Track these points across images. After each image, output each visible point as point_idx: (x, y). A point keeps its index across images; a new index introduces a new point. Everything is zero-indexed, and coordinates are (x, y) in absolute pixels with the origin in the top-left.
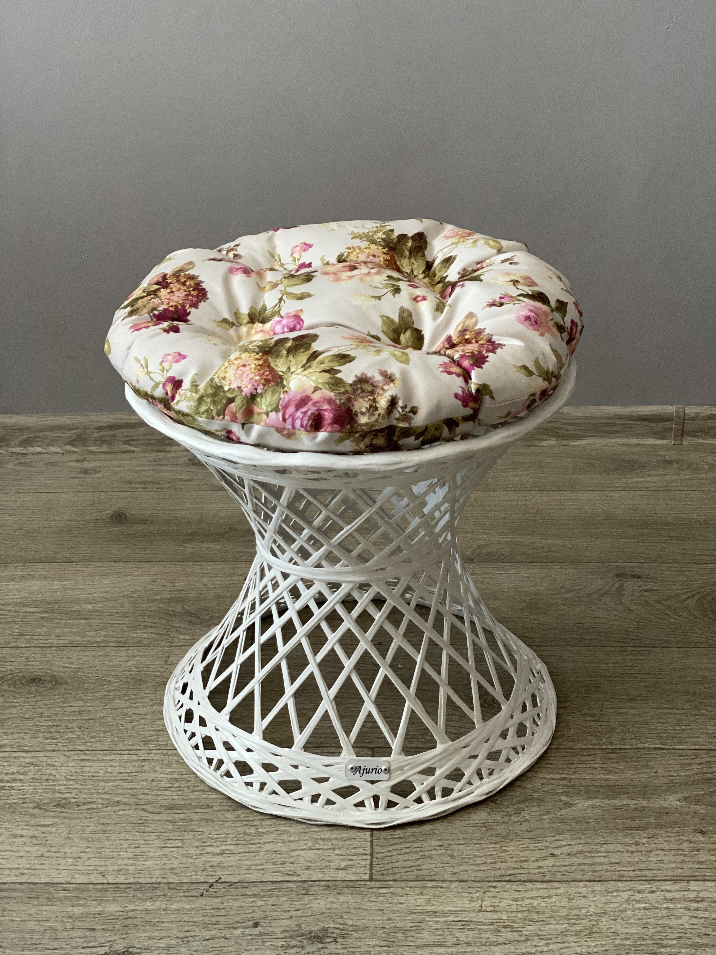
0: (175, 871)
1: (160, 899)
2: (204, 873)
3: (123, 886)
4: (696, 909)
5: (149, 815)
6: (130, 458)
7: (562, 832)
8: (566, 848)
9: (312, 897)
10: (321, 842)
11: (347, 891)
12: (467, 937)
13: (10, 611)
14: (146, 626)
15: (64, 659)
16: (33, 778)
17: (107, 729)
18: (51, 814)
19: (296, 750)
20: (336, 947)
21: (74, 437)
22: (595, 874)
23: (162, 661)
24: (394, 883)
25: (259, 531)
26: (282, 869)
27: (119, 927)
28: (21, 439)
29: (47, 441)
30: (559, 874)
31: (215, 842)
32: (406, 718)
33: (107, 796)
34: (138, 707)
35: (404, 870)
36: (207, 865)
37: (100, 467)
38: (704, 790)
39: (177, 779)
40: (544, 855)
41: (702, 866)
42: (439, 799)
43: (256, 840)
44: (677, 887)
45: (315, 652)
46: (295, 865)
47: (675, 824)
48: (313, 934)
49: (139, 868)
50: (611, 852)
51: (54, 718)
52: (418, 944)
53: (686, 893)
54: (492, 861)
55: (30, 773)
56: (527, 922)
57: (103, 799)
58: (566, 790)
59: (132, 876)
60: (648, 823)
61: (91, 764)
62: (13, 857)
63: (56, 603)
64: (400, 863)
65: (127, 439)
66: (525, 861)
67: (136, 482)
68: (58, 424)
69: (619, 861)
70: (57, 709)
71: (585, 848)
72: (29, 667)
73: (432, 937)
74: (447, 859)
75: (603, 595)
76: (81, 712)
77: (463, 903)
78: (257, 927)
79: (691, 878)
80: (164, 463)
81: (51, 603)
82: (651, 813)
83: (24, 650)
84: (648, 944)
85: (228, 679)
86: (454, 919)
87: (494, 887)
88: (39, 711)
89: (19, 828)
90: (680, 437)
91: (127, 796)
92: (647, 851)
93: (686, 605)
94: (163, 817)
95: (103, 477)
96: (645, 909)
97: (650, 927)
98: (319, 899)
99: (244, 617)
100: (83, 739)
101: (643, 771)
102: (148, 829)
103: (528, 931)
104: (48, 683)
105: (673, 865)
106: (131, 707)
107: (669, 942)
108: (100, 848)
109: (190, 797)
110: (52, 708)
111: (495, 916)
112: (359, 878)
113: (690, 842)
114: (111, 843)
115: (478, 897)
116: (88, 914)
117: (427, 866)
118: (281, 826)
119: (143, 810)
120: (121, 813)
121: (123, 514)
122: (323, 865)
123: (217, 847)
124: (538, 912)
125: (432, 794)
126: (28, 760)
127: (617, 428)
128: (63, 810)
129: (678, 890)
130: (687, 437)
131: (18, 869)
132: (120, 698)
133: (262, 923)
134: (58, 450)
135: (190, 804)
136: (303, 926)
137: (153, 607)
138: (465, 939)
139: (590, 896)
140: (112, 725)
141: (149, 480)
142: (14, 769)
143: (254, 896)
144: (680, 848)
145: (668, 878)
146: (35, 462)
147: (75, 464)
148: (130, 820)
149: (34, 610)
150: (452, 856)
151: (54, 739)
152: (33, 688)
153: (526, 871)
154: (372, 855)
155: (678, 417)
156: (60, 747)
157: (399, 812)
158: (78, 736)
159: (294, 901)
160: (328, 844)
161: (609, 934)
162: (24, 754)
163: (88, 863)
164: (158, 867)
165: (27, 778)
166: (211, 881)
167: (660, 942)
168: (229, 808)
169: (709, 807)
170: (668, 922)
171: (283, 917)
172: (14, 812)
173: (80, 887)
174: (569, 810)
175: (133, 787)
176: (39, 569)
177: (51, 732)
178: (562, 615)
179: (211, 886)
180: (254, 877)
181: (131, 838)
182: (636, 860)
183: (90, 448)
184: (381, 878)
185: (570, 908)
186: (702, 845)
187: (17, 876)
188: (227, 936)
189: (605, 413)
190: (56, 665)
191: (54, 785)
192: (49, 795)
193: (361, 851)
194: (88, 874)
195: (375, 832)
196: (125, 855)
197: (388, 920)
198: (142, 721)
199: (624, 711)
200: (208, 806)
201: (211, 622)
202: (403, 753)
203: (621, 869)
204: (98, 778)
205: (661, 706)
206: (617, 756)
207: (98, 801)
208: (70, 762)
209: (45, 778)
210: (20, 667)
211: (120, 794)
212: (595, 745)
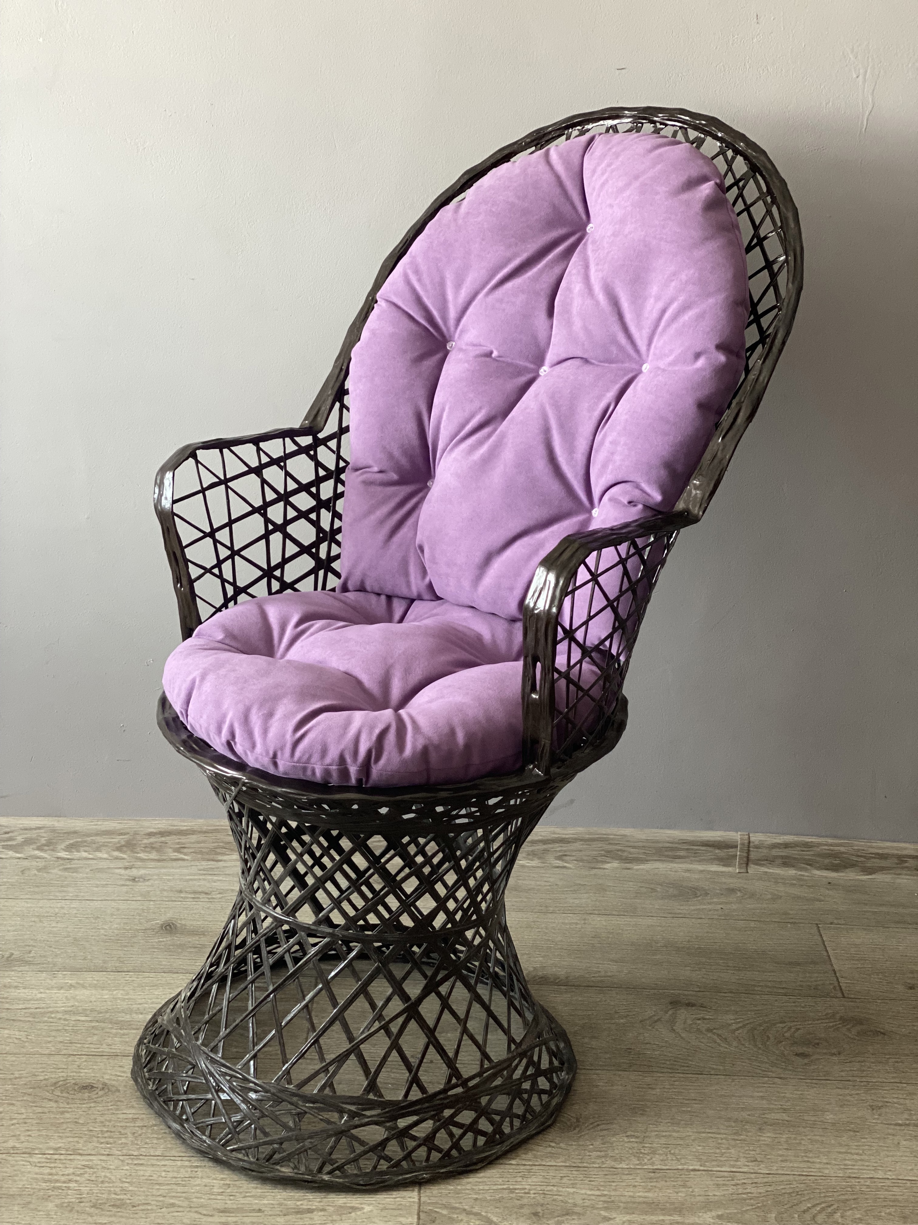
5: (202, 1217)
6: (180, 867)
13: (60, 1019)
15: (116, 1068)
16: (89, 1180)
17: (160, 1136)
18: (108, 1213)
21: (123, 843)
28: (68, 843)
29: (94, 846)
33: (161, 1199)
37: (149, 874)
38: (736, 1209)
55: (86, 1175)
57: (158, 1201)
58: (605, 1205)
61: (145, 1168)
63: (106, 1012)
65: (178, 846)
67: (186, 892)
68: (108, 829)
70: (110, 1116)
72: (82, 1075)
75: (656, 1022)
80: (216, 873)
81: (101, 1013)
83: (75, 1058)
88: (93, 1117)
90: (745, 865)
91: (182, 1199)
93: (737, 1034)
94: (217, 1219)
95: (152, 886)
100: (137, 1144)
101: (681, 1190)
104: (100, 1090)
109: (242, 1202)
110: (105, 1114)
119: (196, 1212)
120: (176, 1214)
121: (173, 924)
126: (84, 1163)
127: (682, 853)
128: (119, 1210)
130: (752, 866)
134: (105, 856)
135: (242, 1208)
141: (200, 890)
142: (71, 1171)
146: (82, 867)
147: (122, 872)
149: (83, 1018)
151: (108, 1144)
152: (87, 1095)
155: (742, 844)
156: (114, 1151)
158: (132, 1141)
162: (79, 1157)
165: (84, 1179)
168: (281, 1214)
172: (71, 1211)
175: (186, 1190)
176: (89, 978)
177: (105, 1137)
178: (614, 1040)
183: (139, 855)
189: (669, 837)
190: (108, 1073)
191: (110, 1187)
192: (105, 1196)
199: (667, 1133)
200: (260, 1211)
204: (153, 1182)
205: (703, 1130)
206: (657, 1175)
207: (153, 1203)
208: (124, 1166)
209: (101, 1180)
210: (72, 1074)
211: (174, 1196)
212: (638, 1165)
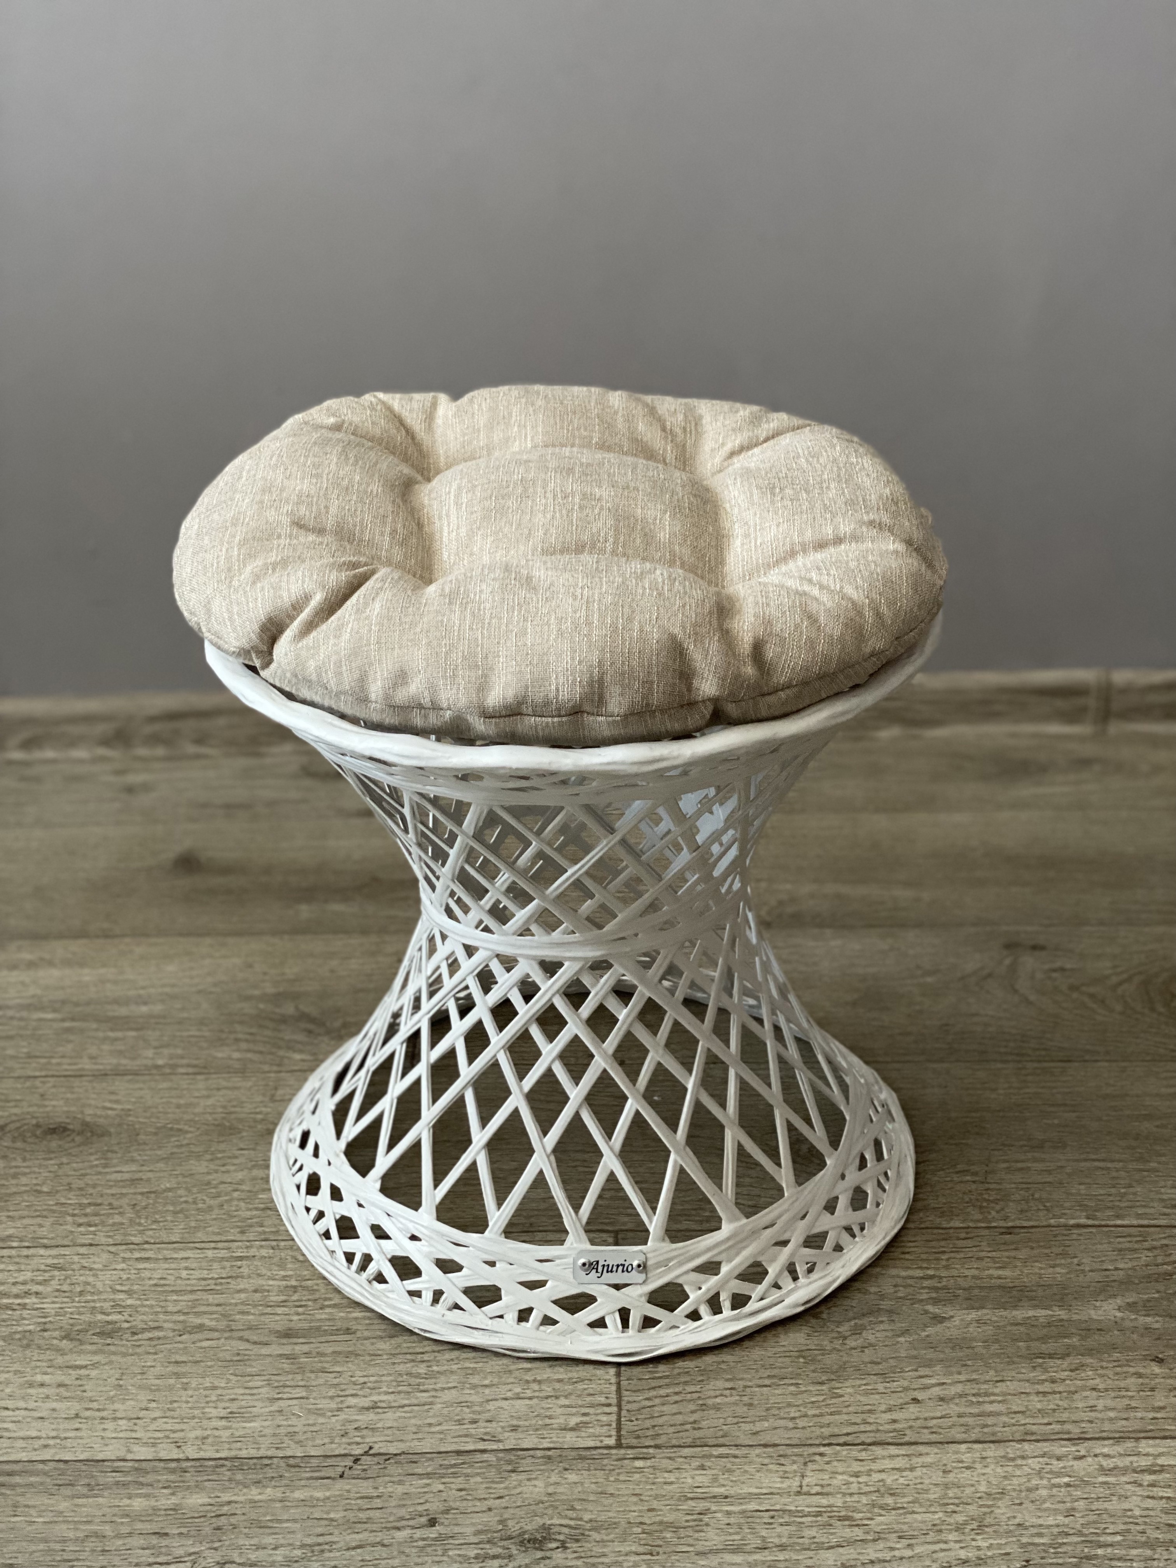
0: (297, 1438)
1: (273, 1483)
2: (344, 1440)
3: (211, 1463)
4: (1152, 1485)
5: (251, 1347)
6: (203, 767)
7: (929, 1364)
8: (937, 1389)
9: (523, 1476)
10: (536, 1387)
11: (580, 1466)
12: (779, 1536)
13: (12, 1018)
14: (237, 1040)
15: (104, 1096)
16: (58, 1290)
17: (178, 1209)
18: (89, 1347)
19: (492, 1236)
20: (564, 1556)
21: (112, 734)
22: (986, 1430)
23: (264, 1095)
24: (658, 1451)
25: (427, 878)
26: (473, 1431)
27: (207, 1530)
28: (23, 736)
29: (66, 740)
30: (925, 1431)
31: (361, 1389)
32: (671, 1181)
33: (182, 1318)
34: (228, 1172)
35: (671, 1430)
36: (350, 1427)
37: (154, 781)
38: (1158, 1292)
39: (295, 1287)
40: (901, 1401)
41: (1159, 1415)
42: (727, 1312)
43: (429, 1384)
44: (1119, 1449)
45: (521, 1075)
46: (494, 1424)
47: (1114, 1347)
48: (526, 1536)
49: (237, 1434)
50: (1009, 1394)
51: (91, 1191)
52: (699, 1548)
53: (1135, 1458)
54: (817, 1412)
55: (52, 1282)
56: (876, 1510)
57: (175, 1322)
58: (934, 1295)
59: (227, 1446)
60: (1068, 1346)
61: (152, 1265)
62: (29, 1420)
63: (88, 1003)
64: (665, 1418)
65: (197, 735)
66: (870, 1412)
67: (213, 806)
68: (84, 713)
69: (1024, 1409)
70: (95, 1177)
71: (969, 1388)
72: (48, 1109)
73: (723, 1538)
74: (741, 1410)
75: (985, 978)
76: (133, 1182)
77: (771, 1481)
78: (434, 1526)
79: (1142, 1435)
80: (260, 774)
81: (80, 1005)
82: (1074, 1331)
83: (37, 1083)
84: (1076, 1543)
85: (377, 1124)
86: (757, 1508)
87: (821, 1455)
88: (65, 1180)
89: (38, 1370)
90: (1102, 722)
91: (216, 1316)
92: (1070, 1392)
93: (1120, 992)
94: (275, 1349)
95: (159, 798)
96: (1068, 1485)
97: (1077, 1515)
98: (535, 1479)
99: (403, 1019)
100: (140, 1224)
101: (1058, 1262)
102: (249, 1370)
103: (879, 1525)
104: (78, 1134)
105: (1112, 1414)
106: (216, 1171)
107: (1110, 1539)
108: (172, 1402)
109: (318, 1317)
110: (86, 1175)
111: (824, 1501)
112: (599, 1444)
113: (1140, 1375)
114: (190, 1393)
115: (795, 1471)
116: (155, 1509)
117: (711, 1421)
118: (469, 1361)
119: (241, 1339)
120: (205, 1344)
121: (194, 857)
122: (540, 1423)
123: (365, 1396)
124: (891, 1494)
125: (715, 1305)
126: (50, 1261)
127: (1001, 708)
128: (109, 1341)
129: (1121, 1455)
130: (1114, 721)
131: (39, 1438)
132: (198, 1157)
133: (441, 1518)
134: (85, 755)
135: (318, 1329)
136: (510, 1523)
137: (248, 1008)
138: (777, 1541)
139: (977, 1466)
140: (186, 1202)
141: (236, 802)
142: (28, 1275)
143: (428, 1475)
144: (1122, 1385)
145: (1104, 1435)
146: (48, 775)
147: (111, 779)
148: (221, 1355)
149: (50, 1016)
150: (751, 1405)
151: (90, 1226)
152: (54, 1144)
153: (873, 1427)
154: (619, 1406)
155: (1098, 688)
156: (101, 1239)
157: (662, 1334)
158: (131, 1220)
159: (493, 1482)
160: (548, 1390)
161: (1012, 1528)
162: (42, 1251)
163: (153, 1427)
164: (267, 1431)
165: (49, 1289)
166: (357, 1453)
167: (1095, 1538)
168: (383, 1334)
169: (1167, 1319)
170: (1106, 1505)
171: (477, 1509)
172: (28, 1346)
173: (141, 1467)
174: (939, 1328)
175: (222, 1301)
176: (59, 949)
178: (920, 1011)
179: (356, 1461)
180: (427, 1445)
181: (223, 1385)
182: (1052, 1406)
183: (137, 752)
184: (634, 1442)
185: (946, 1486)
186: (1157, 1381)
187: (35, 1450)
188: (385, 1542)
189: (979, 684)
190: (90, 1105)
191: (94, 1301)
192: (87, 1317)
193: (603, 1400)
194: (154, 1445)
195: (623, 1368)
196: (214, 1412)
197: (649, 1510)
198: (236, 1194)
199: (1024, 1165)
200: (348, 1331)
201: (343, 1032)
202: (667, 1238)
203: (1027, 1421)
204: (167, 1288)
205: (1083, 1156)
206: (1016, 1238)
207: (166, 1325)
208: (119, 1263)
209: (78, 1289)
210: (31, 1109)
211: (205, 1313)
212: (979, 1221)
